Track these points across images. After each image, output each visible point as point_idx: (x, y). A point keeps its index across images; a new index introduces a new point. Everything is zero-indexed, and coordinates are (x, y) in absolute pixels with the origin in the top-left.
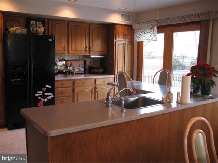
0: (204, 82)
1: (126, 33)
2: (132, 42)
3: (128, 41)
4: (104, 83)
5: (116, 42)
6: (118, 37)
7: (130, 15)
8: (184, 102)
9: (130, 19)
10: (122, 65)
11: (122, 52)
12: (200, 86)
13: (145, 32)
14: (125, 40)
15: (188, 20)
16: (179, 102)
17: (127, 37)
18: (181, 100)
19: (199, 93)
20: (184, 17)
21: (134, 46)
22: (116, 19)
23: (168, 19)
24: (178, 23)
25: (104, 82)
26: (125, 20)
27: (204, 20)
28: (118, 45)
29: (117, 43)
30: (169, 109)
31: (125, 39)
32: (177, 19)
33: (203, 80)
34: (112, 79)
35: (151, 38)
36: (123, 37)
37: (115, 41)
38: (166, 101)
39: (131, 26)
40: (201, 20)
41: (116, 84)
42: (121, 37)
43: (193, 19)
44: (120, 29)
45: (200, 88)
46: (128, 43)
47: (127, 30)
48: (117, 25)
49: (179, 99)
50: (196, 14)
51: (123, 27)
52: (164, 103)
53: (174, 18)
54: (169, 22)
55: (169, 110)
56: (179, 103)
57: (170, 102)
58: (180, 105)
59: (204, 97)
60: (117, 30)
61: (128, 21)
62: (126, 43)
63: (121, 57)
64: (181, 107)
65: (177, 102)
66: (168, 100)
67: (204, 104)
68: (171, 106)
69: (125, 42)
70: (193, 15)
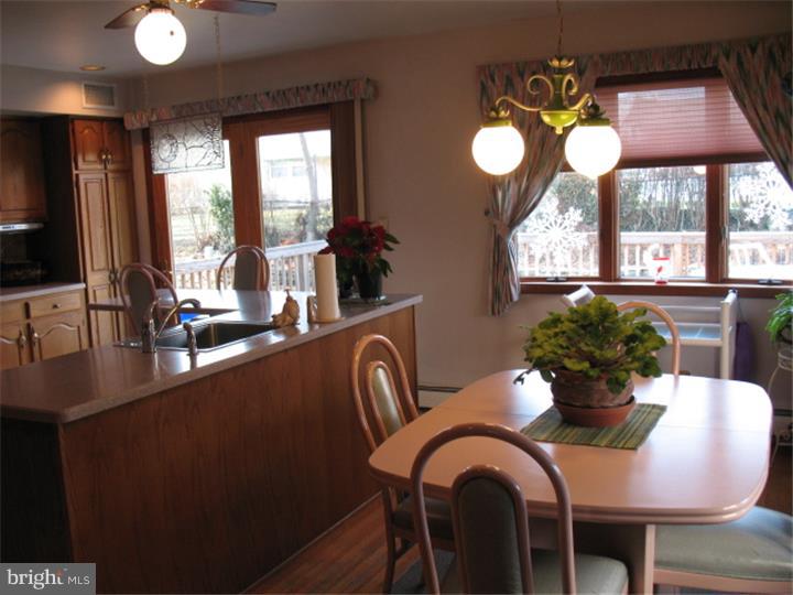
0: (365, 266)
1: (106, 144)
2: (126, 173)
3: (113, 171)
4: (56, 310)
5: (77, 176)
6: (84, 160)
7: (114, 85)
8: (327, 317)
9: (116, 99)
10: (103, 247)
11: (100, 205)
12: (354, 278)
13: (188, 145)
14: (105, 168)
15: (296, 103)
16: (314, 319)
17: (109, 157)
18: (318, 316)
19: (355, 296)
20: (284, 93)
21: (133, 184)
22: (71, 101)
23: (239, 98)
24: (268, 109)
25: (55, 306)
26: (100, 103)
27: (339, 103)
28: (86, 185)
29: (81, 177)
30: (294, 338)
31: (105, 162)
32: (264, 97)
33: (361, 263)
34: (78, 295)
35: (207, 160)
36: (100, 157)
37: (75, 172)
38: (284, 321)
39: (120, 121)
40: (331, 101)
41: (120, 303)
42: (91, 157)
43: (311, 99)
44: (86, 131)
45: (356, 284)
46: (117, 175)
47: (109, 133)
48: (76, 122)
49: (313, 313)
50: (316, 86)
51: (95, 125)
52: (279, 327)
53: (255, 95)
54: (240, 108)
55: (295, 341)
56: (316, 323)
57: (294, 323)
58: (317, 327)
59: (367, 303)
60: (78, 135)
61: (109, 104)
62: (110, 175)
63: (100, 223)
64: (319, 331)
65: (310, 321)
66: (288, 318)
67: (371, 317)
68: (297, 331)
69: (106, 175)
70: (308, 88)
